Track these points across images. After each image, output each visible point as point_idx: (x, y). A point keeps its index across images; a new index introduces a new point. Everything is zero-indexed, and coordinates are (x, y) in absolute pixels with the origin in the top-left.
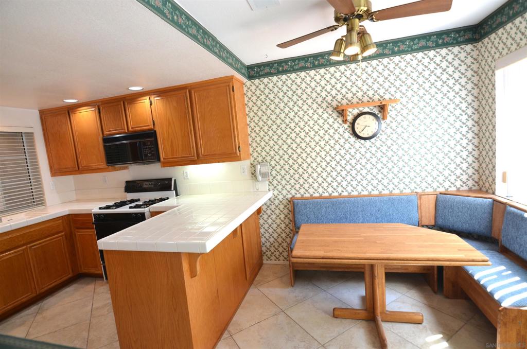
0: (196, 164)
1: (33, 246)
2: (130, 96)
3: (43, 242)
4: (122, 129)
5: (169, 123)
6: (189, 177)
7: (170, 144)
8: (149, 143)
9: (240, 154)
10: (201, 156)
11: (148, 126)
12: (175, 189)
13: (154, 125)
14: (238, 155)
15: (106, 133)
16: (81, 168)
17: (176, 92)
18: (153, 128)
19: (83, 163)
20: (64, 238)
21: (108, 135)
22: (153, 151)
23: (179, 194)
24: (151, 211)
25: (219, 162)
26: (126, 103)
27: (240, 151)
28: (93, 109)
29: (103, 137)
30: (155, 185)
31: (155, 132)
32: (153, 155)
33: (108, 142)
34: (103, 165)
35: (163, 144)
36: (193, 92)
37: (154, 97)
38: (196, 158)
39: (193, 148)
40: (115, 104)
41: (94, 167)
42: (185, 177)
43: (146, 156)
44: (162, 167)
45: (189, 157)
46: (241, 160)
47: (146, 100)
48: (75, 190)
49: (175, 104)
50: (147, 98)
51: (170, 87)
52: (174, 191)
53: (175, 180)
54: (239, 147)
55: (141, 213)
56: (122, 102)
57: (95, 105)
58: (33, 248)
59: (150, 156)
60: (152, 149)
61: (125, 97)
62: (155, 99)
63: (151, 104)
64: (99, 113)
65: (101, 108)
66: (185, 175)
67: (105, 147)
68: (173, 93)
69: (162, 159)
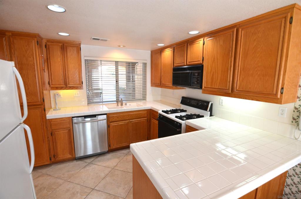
0: (229, 96)
1: (132, 121)
2: (191, 39)
3: (137, 121)
4: (183, 63)
5: (214, 58)
6: (223, 104)
7: (211, 75)
8: (197, 74)
9: (281, 96)
10: (235, 90)
11: (199, 61)
12: (211, 110)
13: (203, 60)
14: (279, 96)
15: (175, 65)
16: (161, 84)
17: (225, 32)
18: (202, 63)
19: (163, 82)
20: (146, 121)
21: (176, 66)
22: (198, 80)
23: (213, 115)
24: (186, 124)
25: (252, 100)
26: (188, 45)
27: (282, 93)
28: (171, 50)
29: (173, 67)
30: (198, 104)
31: (203, 66)
32: (198, 83)
33: (176, 71)
34: (171, 85)
35: (207, 75)
36: (240, 30)
37: (207, 38)
38: (230, 92)
39: (229, 82)
40: (182, 45)
41: (167, 85)
42: (221, 104)
43: (193, 83)
44: (202, 93)
45: (224, 89)
46: (281, 104)
47: (201, 41)
48: (161, 95)
49: (221, 43)
50: (202, 39)
51: (220, 28)
52: (209, 112)
53: (212, 104)
54: (282, 88)
55: (179, 123)
56: (186, 44)
57: (172, 47)
58: (132, 122)
59: (195, 84)
60: (198, 79)
61: (188, 40)
62: (208, 40)
63: (204, 44)
64: (174, 52)
65: (175, 48)
66: (221, 101)
67: (173, 74)
68: (221, 33)
69: (203, 87)
